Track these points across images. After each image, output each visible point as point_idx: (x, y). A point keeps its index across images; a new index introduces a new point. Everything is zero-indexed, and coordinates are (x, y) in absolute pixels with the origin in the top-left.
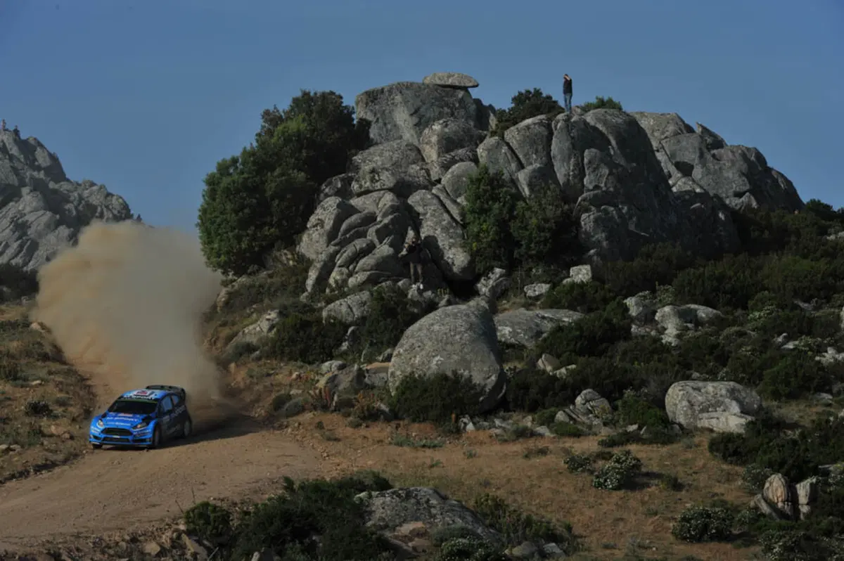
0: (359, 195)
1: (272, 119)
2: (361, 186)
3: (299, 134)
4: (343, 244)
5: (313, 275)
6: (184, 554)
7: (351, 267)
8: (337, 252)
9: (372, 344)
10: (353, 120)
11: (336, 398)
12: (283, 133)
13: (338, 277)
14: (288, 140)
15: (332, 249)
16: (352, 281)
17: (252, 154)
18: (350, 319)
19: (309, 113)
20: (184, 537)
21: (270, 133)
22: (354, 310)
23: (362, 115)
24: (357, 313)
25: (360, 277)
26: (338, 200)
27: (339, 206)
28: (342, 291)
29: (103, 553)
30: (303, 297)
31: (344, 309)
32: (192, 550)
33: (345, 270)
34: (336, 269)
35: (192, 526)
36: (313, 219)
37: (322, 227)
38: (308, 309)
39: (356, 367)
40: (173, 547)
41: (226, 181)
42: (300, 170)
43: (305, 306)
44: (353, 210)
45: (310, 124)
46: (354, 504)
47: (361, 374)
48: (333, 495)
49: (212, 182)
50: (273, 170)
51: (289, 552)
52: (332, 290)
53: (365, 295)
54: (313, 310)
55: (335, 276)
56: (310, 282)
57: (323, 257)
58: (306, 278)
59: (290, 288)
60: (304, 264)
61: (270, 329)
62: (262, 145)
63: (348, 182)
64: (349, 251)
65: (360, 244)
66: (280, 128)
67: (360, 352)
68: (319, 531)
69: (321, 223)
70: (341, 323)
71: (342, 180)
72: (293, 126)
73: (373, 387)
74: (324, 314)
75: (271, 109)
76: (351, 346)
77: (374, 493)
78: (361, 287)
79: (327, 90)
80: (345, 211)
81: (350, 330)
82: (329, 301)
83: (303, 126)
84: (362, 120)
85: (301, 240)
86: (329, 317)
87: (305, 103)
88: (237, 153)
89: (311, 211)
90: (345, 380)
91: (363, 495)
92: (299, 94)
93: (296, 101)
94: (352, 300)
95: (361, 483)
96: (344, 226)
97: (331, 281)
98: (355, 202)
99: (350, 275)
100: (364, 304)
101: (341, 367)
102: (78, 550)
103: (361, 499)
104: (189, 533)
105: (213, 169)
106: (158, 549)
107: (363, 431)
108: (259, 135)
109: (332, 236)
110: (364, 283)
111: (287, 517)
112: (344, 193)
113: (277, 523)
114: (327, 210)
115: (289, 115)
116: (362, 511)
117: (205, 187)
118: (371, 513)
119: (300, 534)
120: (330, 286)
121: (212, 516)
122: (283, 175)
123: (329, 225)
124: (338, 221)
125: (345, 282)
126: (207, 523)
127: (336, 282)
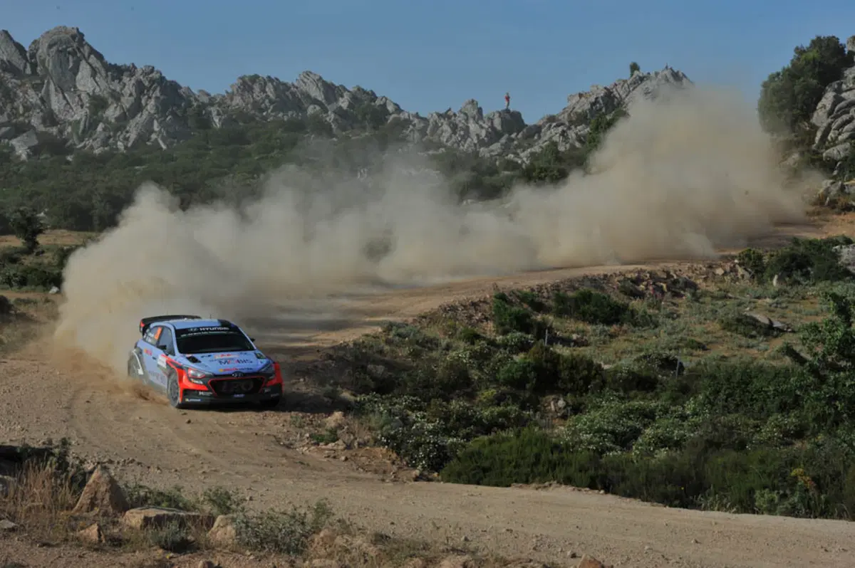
0: (846, 91)
1: (800, 51)
2: (847, 86)
3: (814, 59)
4: (836, 118)
5: (819, 134)
6: (737, 275)
7: (840, 130)
8: (832, 122)
9: (850, 171)
10: (844, 51)
11: (828, 199)
12: (805, 59)
13: (833, 136)
14: (808, 63)
15: (830, 120)
16: (840, 138)
17: (788, 70)
18: (839, 158)
19: (821, 47)
20: (737, 266)
21: (798, 59)
22: (841, 153)
23: (850, 49)
24: (842, 154)
25: (845, 136)
26: (834, 94)
27: (835, 97)
28: (834, 142)
29: (693, 272)
30: (814, 147)
31: (835, 152)
32: (741, 273)
33: (837, 132)
34: (832, 131)
35: (742, 261)
36: (820, 105)
37: (825, 108)
38: (816, 153)
39: (840, 183)
40: (731, 271)
41: (773, 85)
42: (814, 79)
43: (814, 151)
44: (843, 99)
45: (821, 54)
46: (831, 252)
47: (843, 188)
48: (821, 246)
49: (765, 85)
50: (799, 78)
51: (794, 276)
52: (829, 143)
53: (847, 145)
54: (818, 153)
55: (831, 135)
56: (817, 139)
57: (825, 125)
58: (815, 136)
59: (807, 141)
60: (814, 128)
61: (795, 164)
62: (793, 64)
63: (840, 85)
64: (839, 121)
65: (845, 117)
66: (804, 56)
67: (844, 176)
68: (812, 266)
69: (824, 106)
70: (833, 159)
71: (838, 84)
72: (811, 55)
73: (849, 194)
74: (824, 155)
75: (800, 46)
76: (838, 174)
77: (843, 247)
78: (845, 141)
79: (831, 35)
80: (838, 99)
81: (839, 164)
82: (827, 148)
83: (816, 55)
84: (850, 52)
85: (813, 115)
86: (827, 157)
87: (818, 42)
88: (780, 70)
89: (819, 99)
90: (834, 190)
91: (837, 247)
92: (815, 38)
93: (813, 42)
94: (840, 147)
95: (837, 241)
96: (837, 108)
97: (829, 138)
98: (844, 95)
99: (840, 134)
100: (846, 150)
101: (832, 183)
102: (680, 270)
103: (836, 250)
104: (740, 265)
105: (766, 79)
106: (723, 272)
107: (842, 217)
108: (792, 60)
109: (830, 113)
110: (847, 139)
111: (793, 258)
112: (839, 91)
113: (788, 260)
114: (828, 99)
115: (809, 49)
116: (836, 256)
117: (761, 88)
118: (840, 256)
119: (800, 266)
120: (828, 140)
121: (752, 256)
122: (804, 81)
123: (829, 107)
124: (834, 105)
125: (837, 138)
126: (750, 259)
127: (832, 138)
